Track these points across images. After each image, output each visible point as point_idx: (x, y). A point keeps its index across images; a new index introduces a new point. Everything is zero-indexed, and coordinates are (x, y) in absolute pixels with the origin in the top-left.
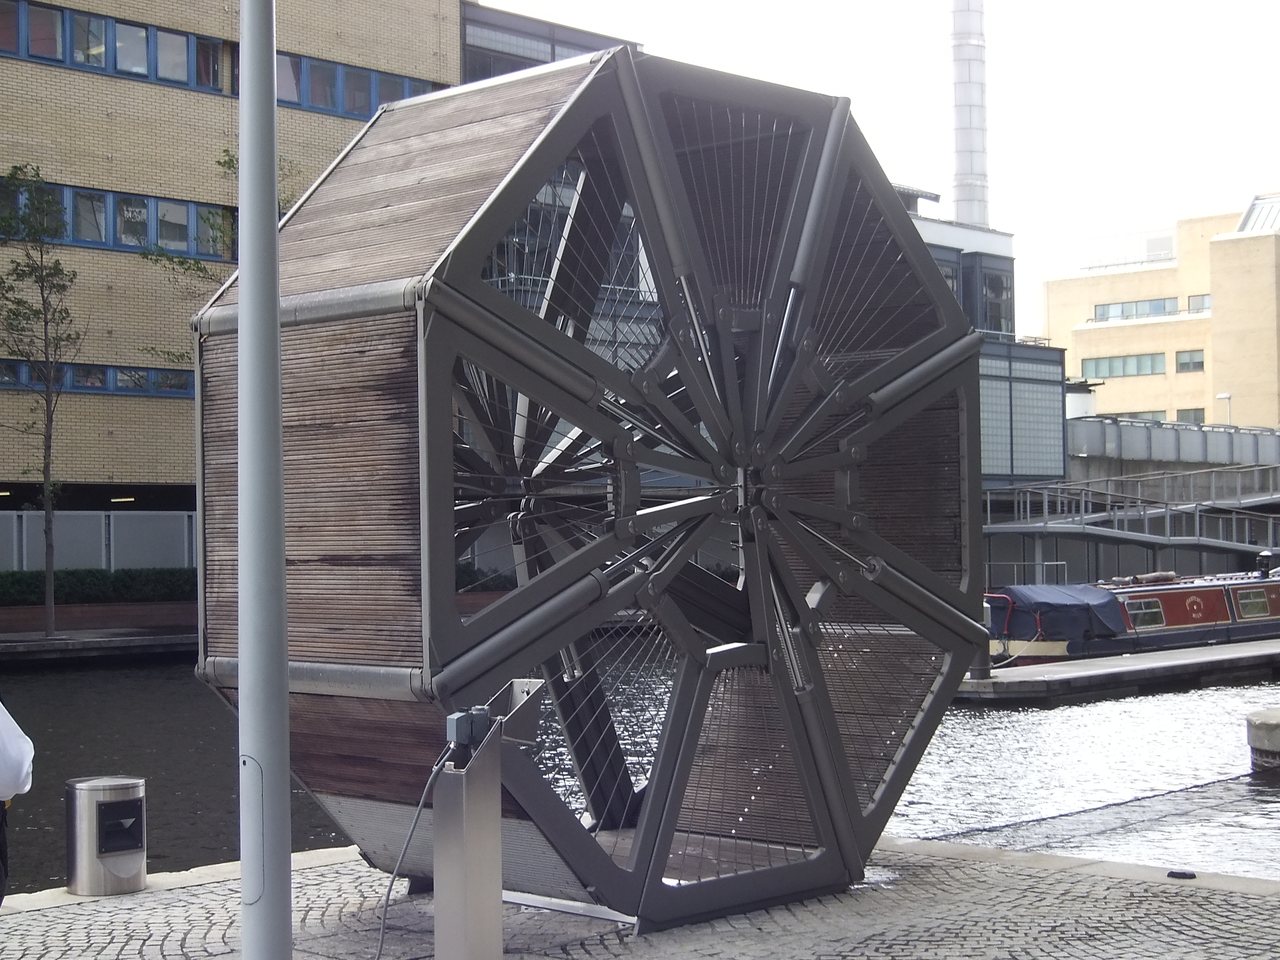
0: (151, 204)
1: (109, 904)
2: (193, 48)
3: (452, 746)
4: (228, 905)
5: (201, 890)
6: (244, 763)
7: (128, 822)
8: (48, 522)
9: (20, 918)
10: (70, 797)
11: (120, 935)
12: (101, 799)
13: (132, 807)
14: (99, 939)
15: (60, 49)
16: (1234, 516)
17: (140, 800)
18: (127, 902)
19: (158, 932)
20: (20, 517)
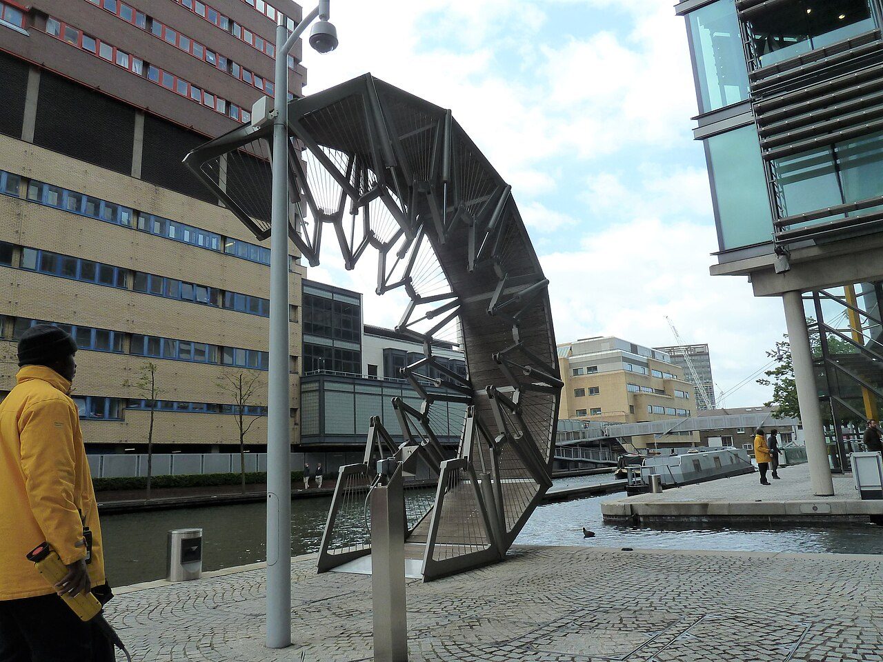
0: (192, 344)
1: (186, 584)
2: (209, 293)
3: (380, 475)
4: (240, 581)
5: (226, 577)
6: (270, 496)
7: (195, 548)
8: (150, 457)
9: (145, 592)
10: (169, 538)
11: (193, 595)
12: (184, 538)
13: (197, 541)
14: (184, 598)
15: (161, 291)
16: (561, 448)
17: (200, 538)
18: (194, 583)
19: (211, 594)
20: (139, 456)
